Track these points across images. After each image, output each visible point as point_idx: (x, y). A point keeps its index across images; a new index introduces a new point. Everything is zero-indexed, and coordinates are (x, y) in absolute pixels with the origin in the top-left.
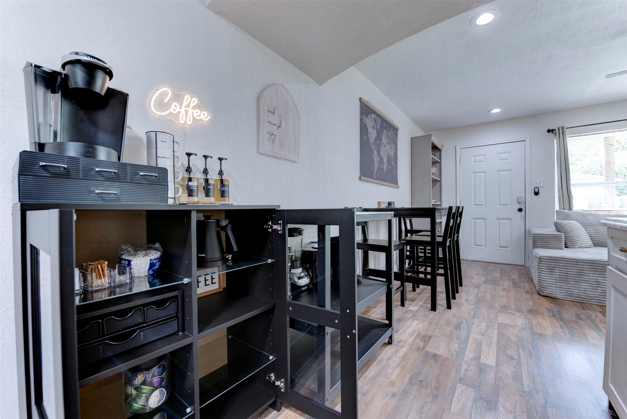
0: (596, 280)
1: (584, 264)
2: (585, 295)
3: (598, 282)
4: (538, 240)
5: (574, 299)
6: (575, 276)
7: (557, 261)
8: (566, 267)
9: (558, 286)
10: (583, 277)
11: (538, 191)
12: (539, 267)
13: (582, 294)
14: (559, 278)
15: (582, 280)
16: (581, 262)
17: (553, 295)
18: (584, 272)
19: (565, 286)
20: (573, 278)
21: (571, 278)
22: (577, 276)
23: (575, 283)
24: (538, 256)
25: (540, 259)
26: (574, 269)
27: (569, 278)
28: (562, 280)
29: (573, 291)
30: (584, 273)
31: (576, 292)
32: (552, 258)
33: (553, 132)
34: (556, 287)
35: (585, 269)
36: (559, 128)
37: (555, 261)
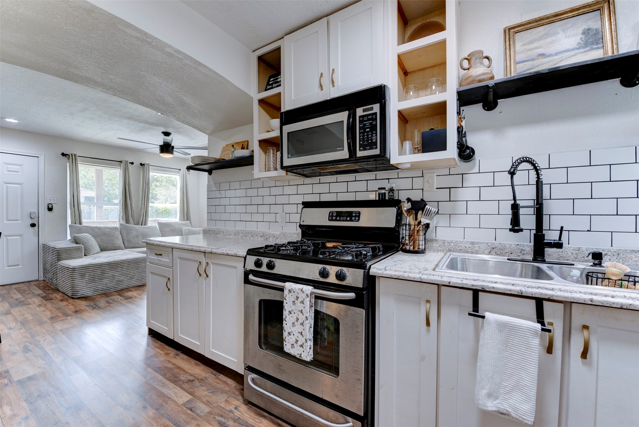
0: (112, 275)
1: (105, 266)
2: (106, 287)
3: (113, 276)
4: (62, 253)
5: (100, 293)
6: (100, 275)
7: (87, 268)
8: (94, 271)
9: (88, 287)
10: (105, 275)
11: (51, 207)
13: (104, 287)
14: (89, 280)
15: (104, 277)
16: (103, 265)
17: (85, 295)
19: (93, 285)
20: (98, 277)
22: (101, 275)
23: (100, 281)
25: (74, 269)
26: (99, 271)
27: (96, 278)
28: (91, 281)
29: (99, 287)
30: (106, 272)
31: (100, 287)
32: (83, 267)
33: (67, 156)
34: (87, 288)
35: (106, 269)
36: (72, 154)
37: (85, 268)
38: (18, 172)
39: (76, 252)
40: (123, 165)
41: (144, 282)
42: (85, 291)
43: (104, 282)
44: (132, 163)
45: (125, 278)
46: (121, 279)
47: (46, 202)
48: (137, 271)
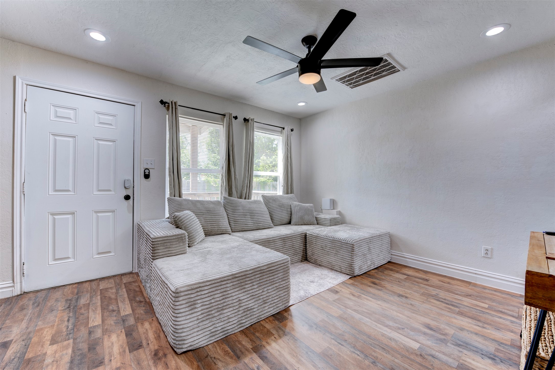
0: (238, 299)
1: (228, 282)
3: (240, 300)
4: (159, 246)
5: (218, 338)
6: (219, 302)
7: (198, 290)
9: (200, 328)
10: (227, 300)
11: (148, 174)
12: (176, 308)
13: (227, 325)
14: (202, 314)
15: (226, 306)
16: (225, 280)
17: (195, 346)
18: (228, 292)
19: (209, 323)
20: (216, 307)
21: (215, 307)
22: (221, 302)
23: (219, 313)
24: (173, 289)
25: (177, 293)
26: (218, 294)
28: (205, 317)
29: (217, 325)
30: (228, 294)
31: (219, 326)
32: (193, 287)
33: (167, 104)
34: (198, 331)
35: (228, 289)
36: (172, 102)
37: (196, 290)
38: (111, 125)
39: (176, 244)
40: (226, 119)
41: (281, 307)
42: (195, 338)
43: (226, 315)
44: (236, 118)
45: (256, 303)
46: (250, 305)
47: (142, 166)
48: (272, 286)
